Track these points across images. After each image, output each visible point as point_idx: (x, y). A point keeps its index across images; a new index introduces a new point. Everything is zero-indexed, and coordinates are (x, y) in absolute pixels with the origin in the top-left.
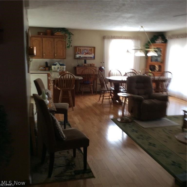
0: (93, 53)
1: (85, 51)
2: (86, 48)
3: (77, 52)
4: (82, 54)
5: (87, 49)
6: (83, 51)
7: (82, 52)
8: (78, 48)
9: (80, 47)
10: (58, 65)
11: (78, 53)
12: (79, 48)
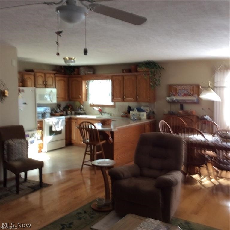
0: (196, 94)
1: (183, 91)
2: (184, 86)
3: (171, 93)
4: (179, 95)
5: (185, 88)
6: (180, 90)
7: (179, 92)
8: (172, 86)
9: (176, 85)
10: (136, 111)
11: (173, 93)
12: (174, 87)
